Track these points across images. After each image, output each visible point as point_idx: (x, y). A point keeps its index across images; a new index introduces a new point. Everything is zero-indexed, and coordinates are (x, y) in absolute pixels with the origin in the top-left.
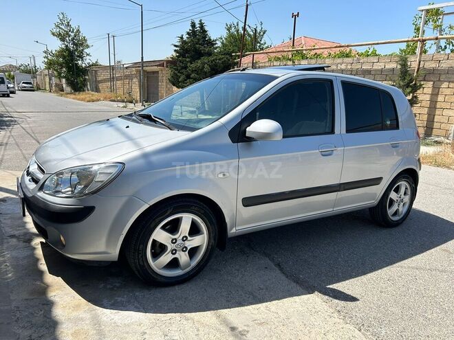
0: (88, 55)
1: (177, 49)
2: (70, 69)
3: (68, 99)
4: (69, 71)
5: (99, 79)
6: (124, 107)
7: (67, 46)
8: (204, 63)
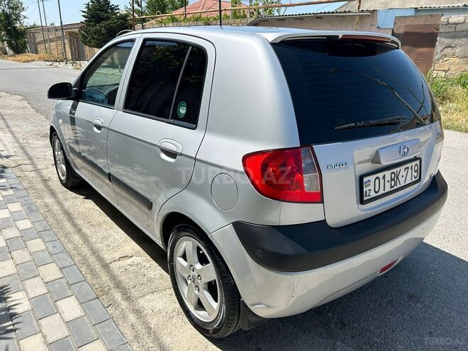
0: (25, 17)
1: (85, 14)
2: (8, 32)
3: (9, 61)
4: (7, 34)
5: (38, 41)
6: (51, 65)
7: (3, 10)
8: (101, 27)
